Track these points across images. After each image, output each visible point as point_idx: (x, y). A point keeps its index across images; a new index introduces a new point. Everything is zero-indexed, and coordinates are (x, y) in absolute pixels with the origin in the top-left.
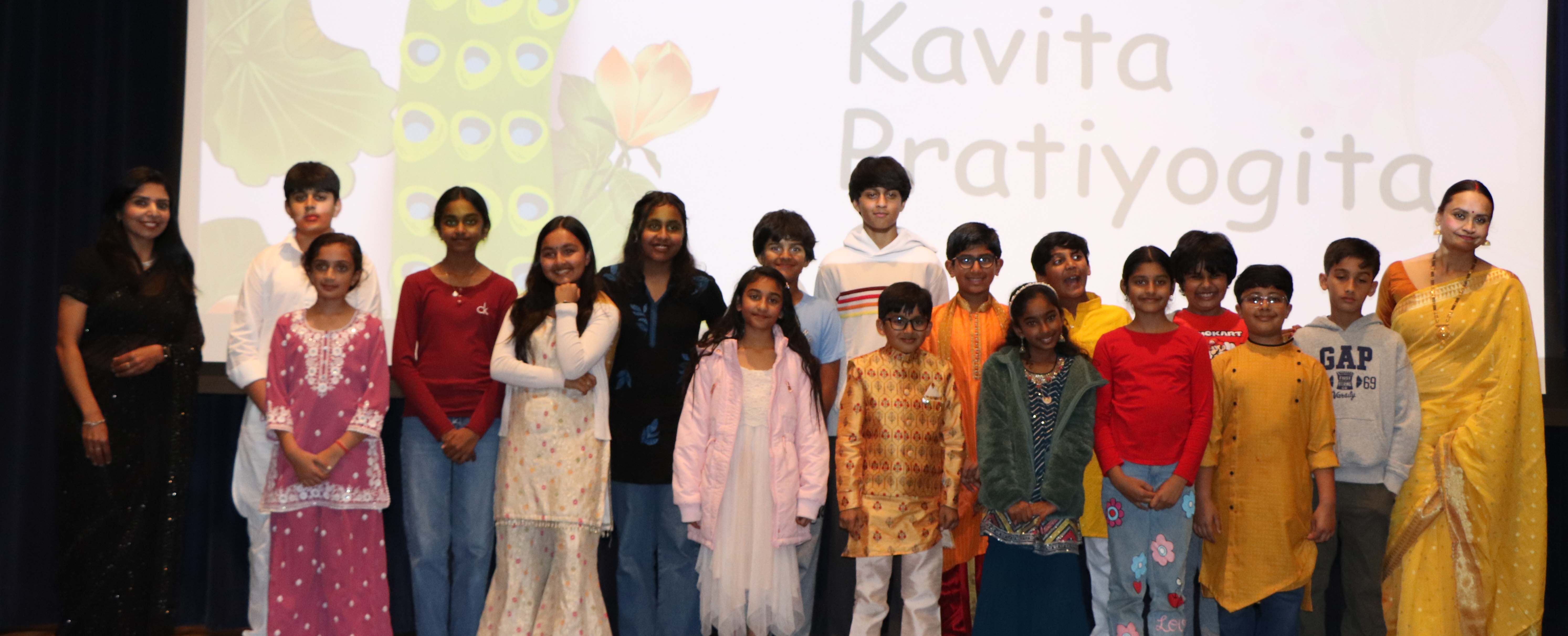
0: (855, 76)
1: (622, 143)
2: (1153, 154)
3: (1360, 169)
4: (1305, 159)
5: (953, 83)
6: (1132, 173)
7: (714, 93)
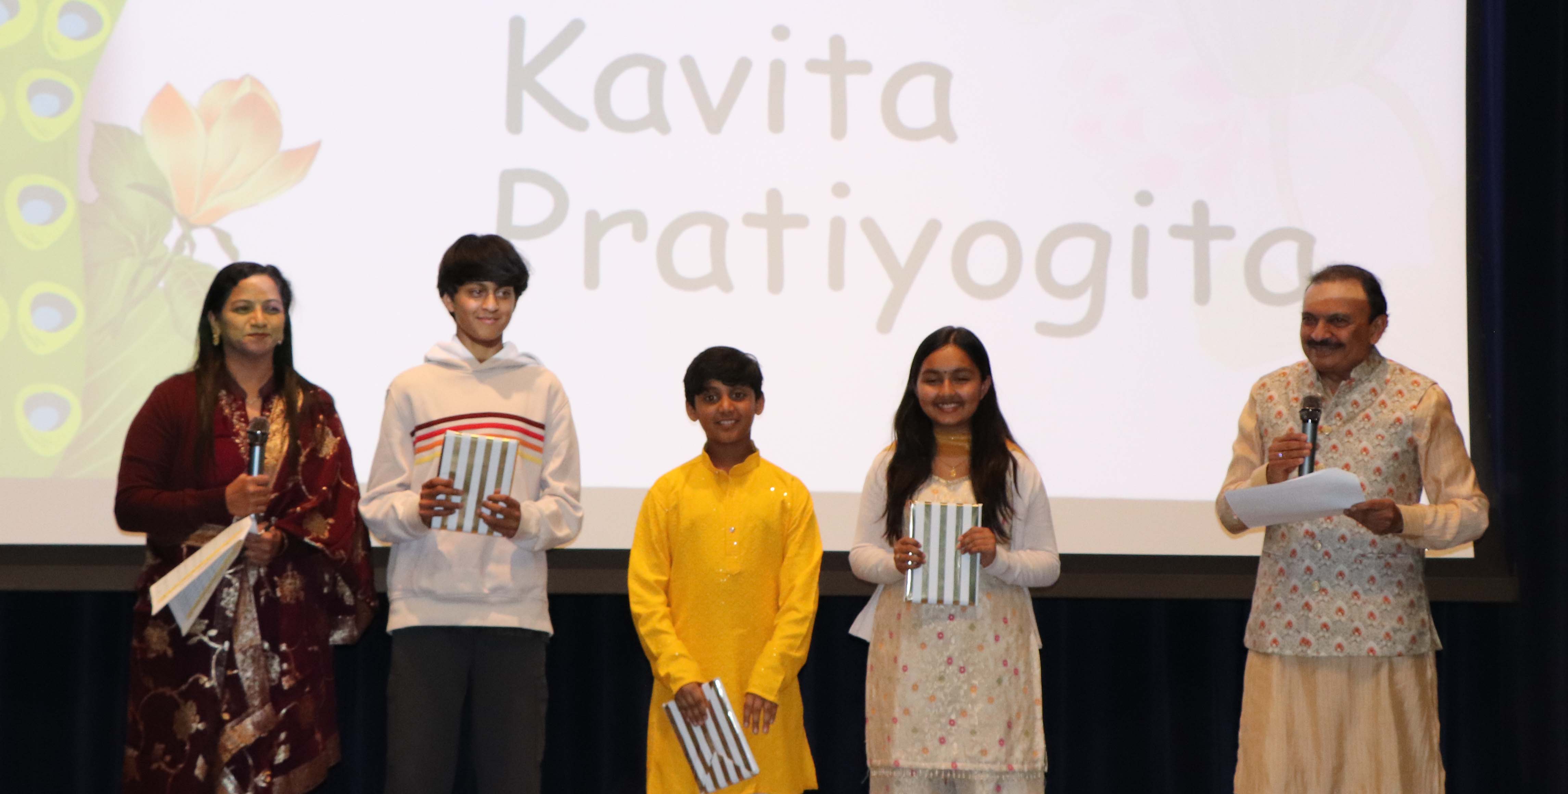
0: (514, 123)
1: (183, 220)
2: (933, 228)
3: (1216, 247)
4: (1141, 235)
5: (652, 132)
6: (902, 254)
7: (315, 147)
